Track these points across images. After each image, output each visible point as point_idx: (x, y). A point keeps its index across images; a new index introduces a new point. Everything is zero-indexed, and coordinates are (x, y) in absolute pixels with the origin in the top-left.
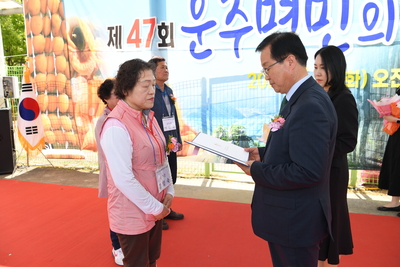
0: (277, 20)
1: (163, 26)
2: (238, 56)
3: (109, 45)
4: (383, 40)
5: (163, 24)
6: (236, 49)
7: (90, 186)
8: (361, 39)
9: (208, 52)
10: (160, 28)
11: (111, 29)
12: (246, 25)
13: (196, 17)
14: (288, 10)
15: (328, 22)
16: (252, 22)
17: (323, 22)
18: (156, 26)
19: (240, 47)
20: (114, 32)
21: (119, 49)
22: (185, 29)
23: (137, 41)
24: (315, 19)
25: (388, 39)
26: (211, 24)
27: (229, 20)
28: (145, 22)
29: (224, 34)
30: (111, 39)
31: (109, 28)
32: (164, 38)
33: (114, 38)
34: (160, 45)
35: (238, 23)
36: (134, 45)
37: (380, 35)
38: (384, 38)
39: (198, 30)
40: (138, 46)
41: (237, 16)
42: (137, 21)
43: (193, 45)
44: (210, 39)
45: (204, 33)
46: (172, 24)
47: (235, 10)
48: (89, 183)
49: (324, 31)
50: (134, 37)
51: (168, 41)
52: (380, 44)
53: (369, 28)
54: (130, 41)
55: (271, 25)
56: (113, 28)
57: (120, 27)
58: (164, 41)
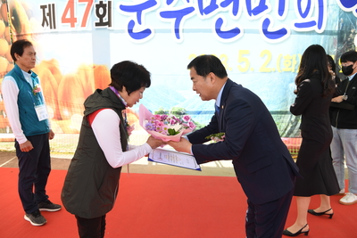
0: (218, 3)
1: (101, 5)
2: (178, 37)
3: (43, 25)
4: (315, 28)
5: (101, 2)
6: (177, 31)
8: (297, 25)
9: (148, 32)
11: (43, 7)
15: (266, 8)
16: (194, 3)
17: (262, 7)
18: (94, 4)
19: (181, 28)
20: (47, 10)
21: (53, 30)
22: (123, 8)
23: (72, 21)
24: (255, 3)
25: (320, 27)
26: (152, 3)
29: (165, 15)
30: (45, 19)
31: (41, 7)
32: (101, 17)
33: (48, 18)
34: (97, 24)
35: (179, 3)
36: (69, 24)
37: (312, 23)
38: (316, 26)
39: (138, 9)
40: (73, 26)
43: (132, 24)
44: (151, 18)
45: (144, 12)
46: (109, 3)
49: (263, 15)
50: (68, 16)
51: (105, 19)
52: (313, 32)
53: (304, 15)
54: (64, 20)
55: (213, 7)
56: (45, 6)
57: (53, 5)
58: (101, 20)
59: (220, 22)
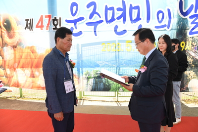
0: (115, 18)
1: (55, 19)
2: (96, 35)
3: (25, 29)
4: (166, 28)
6: (95, 31)
7: (14, 108)
8: (156, 27)
9: (80, 33)
10: (54, 20)
12: (99, 19)
13: (74, 15)
14: (121, 13)
15: (140, 19)
16: (103, 18)
17: (138, 19)
18: (51, 19)
19: (97, 30)
20: (29, 22)
21: (31, 31)
22: (67, 21)
23: (42, 27)
24: (134, 17)
25: (168, 28)
26: (82, 19)
27: (91, 17)
28: (46, 17)
29: (88, 24)
30: (27, 26)
31: (26, 20)
32: (56, 26)
33: (29, 25)
34: (54, 29)
35: (96, 18)
36: (40, 28)
37: (165, 26)
40: (42, 29)
41: (95, 15)
42: (42, 16)
43: (72, 29)
44: (81, 26)
45: (78, 23)
46: (60, 18)
47: (94, 12)
48: (13, 107)
49: (139, 23)
50: (40, 25)
51: (58, 27)
52: (165, 30)
53: (160, 22)
54: (37, 26)
55: (113, 20)
56: (28, 20)
57: (32, 19)
58: (56, 27)
59: (116, 27)
